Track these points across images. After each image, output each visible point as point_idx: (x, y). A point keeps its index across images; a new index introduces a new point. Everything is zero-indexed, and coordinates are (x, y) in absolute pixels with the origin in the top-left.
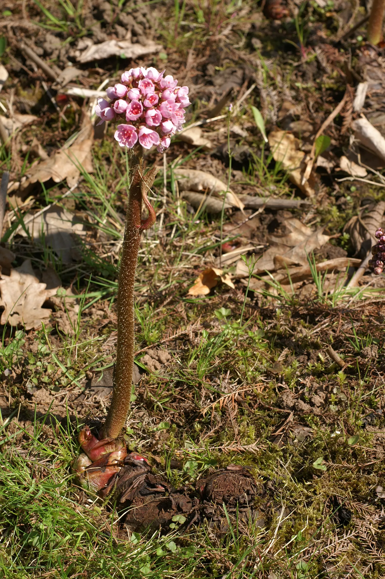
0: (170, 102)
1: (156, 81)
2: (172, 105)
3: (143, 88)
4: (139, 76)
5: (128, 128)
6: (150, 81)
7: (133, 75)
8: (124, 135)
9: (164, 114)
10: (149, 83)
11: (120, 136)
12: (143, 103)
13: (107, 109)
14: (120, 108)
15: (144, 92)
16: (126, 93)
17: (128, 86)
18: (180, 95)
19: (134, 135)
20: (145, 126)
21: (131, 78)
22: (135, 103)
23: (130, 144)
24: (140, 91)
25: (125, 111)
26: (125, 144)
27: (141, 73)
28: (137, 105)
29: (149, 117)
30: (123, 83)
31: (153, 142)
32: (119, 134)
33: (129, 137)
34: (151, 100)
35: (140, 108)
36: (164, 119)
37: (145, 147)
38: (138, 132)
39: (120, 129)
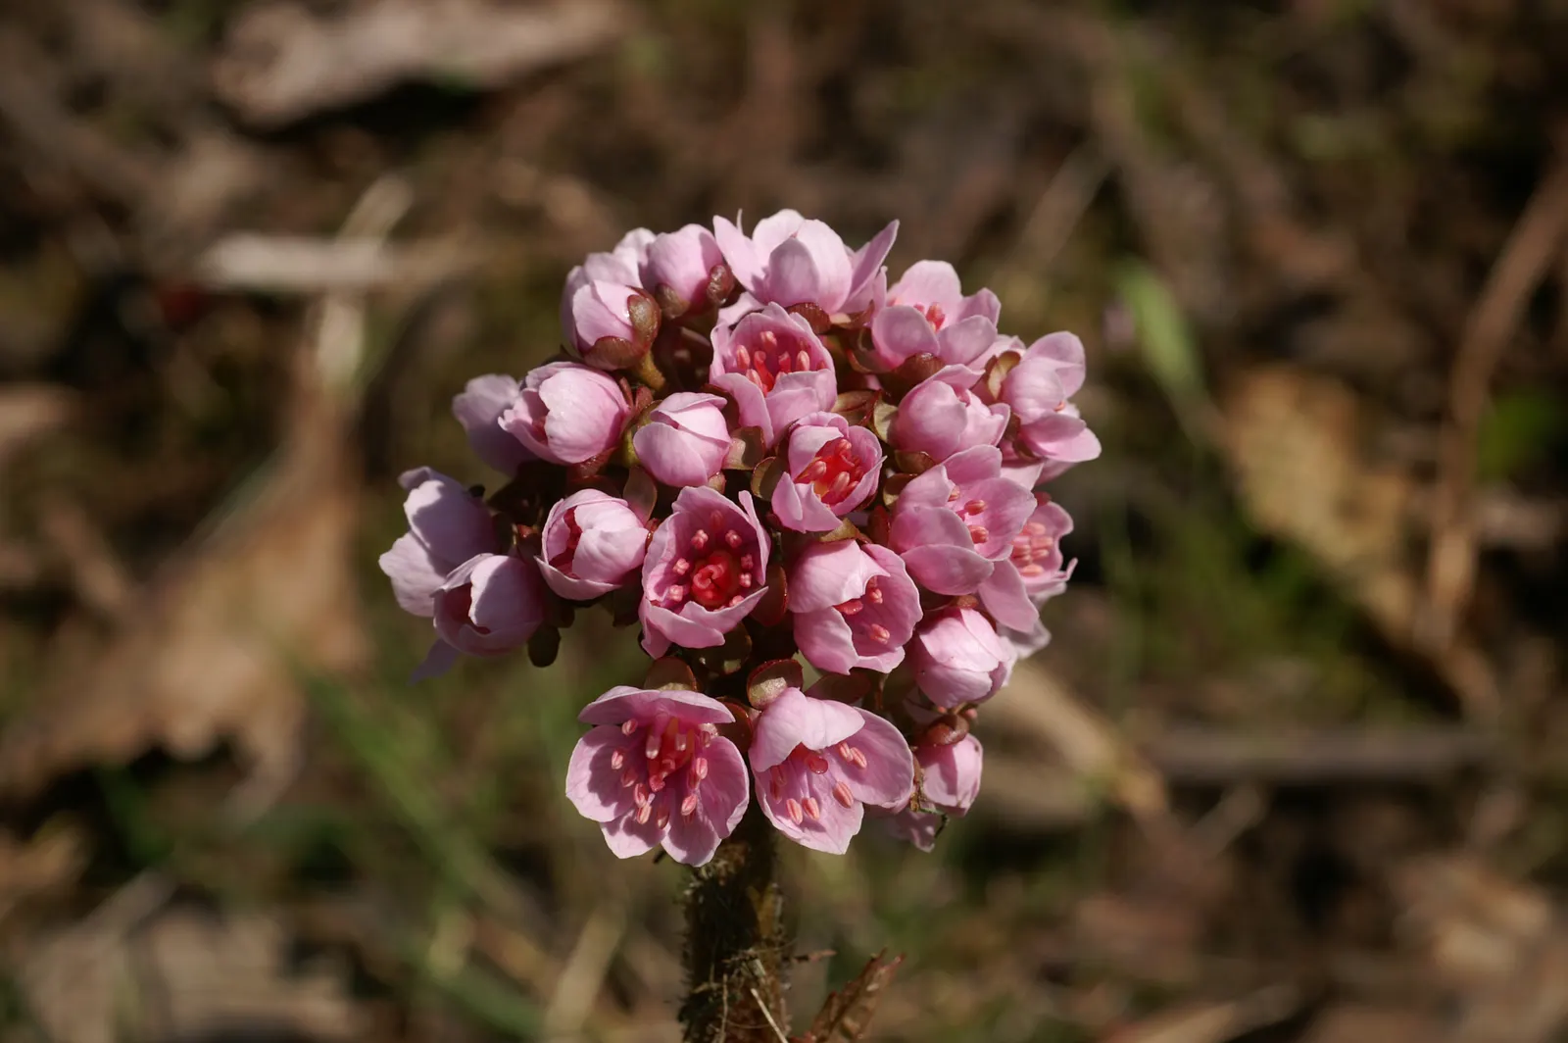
0: (964, 474)
1: (840, 319)
2: (979, 490)
3: (748, 384)
4: (702, 290)
5: (664, 713)
6: (798, 324)
7: (653, 284)
8: (640, 767)
9: (931, 574)
10: (789, 343)
11: (604, 783)
12: (763, 507)
13: (483, 570)
14: (592, 563)
15: (760, 413)
16: (622, 427)
17: (624, 373)
18: (1032, 410)
19: (717, 759)
20: (794, 678)
21: (644, 310)
22: (702, 516)
23: (689, 831)
24: (732, 413)
25: (631, 580)
26: (649, 833)
27: (716, 261)
28: (721, 524)
29: (820, 615)
30: (582, 355)
31: (862, 793)
32: (599, 766)
33: (679, 781)
34: (828, 479)
35: (750, 543)
36: (939, 608)
37: (810, 841)
38: (745, 735)
39: (604, 726)
